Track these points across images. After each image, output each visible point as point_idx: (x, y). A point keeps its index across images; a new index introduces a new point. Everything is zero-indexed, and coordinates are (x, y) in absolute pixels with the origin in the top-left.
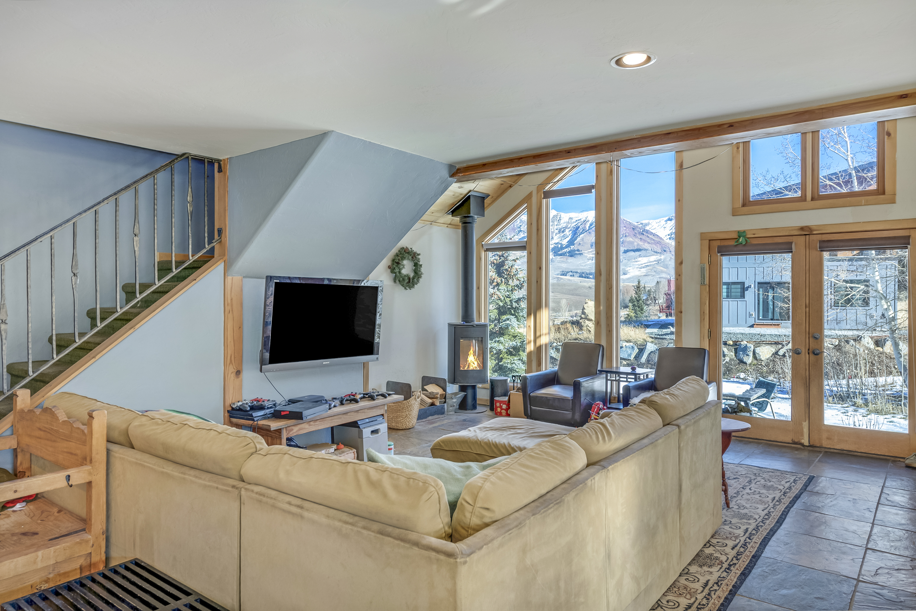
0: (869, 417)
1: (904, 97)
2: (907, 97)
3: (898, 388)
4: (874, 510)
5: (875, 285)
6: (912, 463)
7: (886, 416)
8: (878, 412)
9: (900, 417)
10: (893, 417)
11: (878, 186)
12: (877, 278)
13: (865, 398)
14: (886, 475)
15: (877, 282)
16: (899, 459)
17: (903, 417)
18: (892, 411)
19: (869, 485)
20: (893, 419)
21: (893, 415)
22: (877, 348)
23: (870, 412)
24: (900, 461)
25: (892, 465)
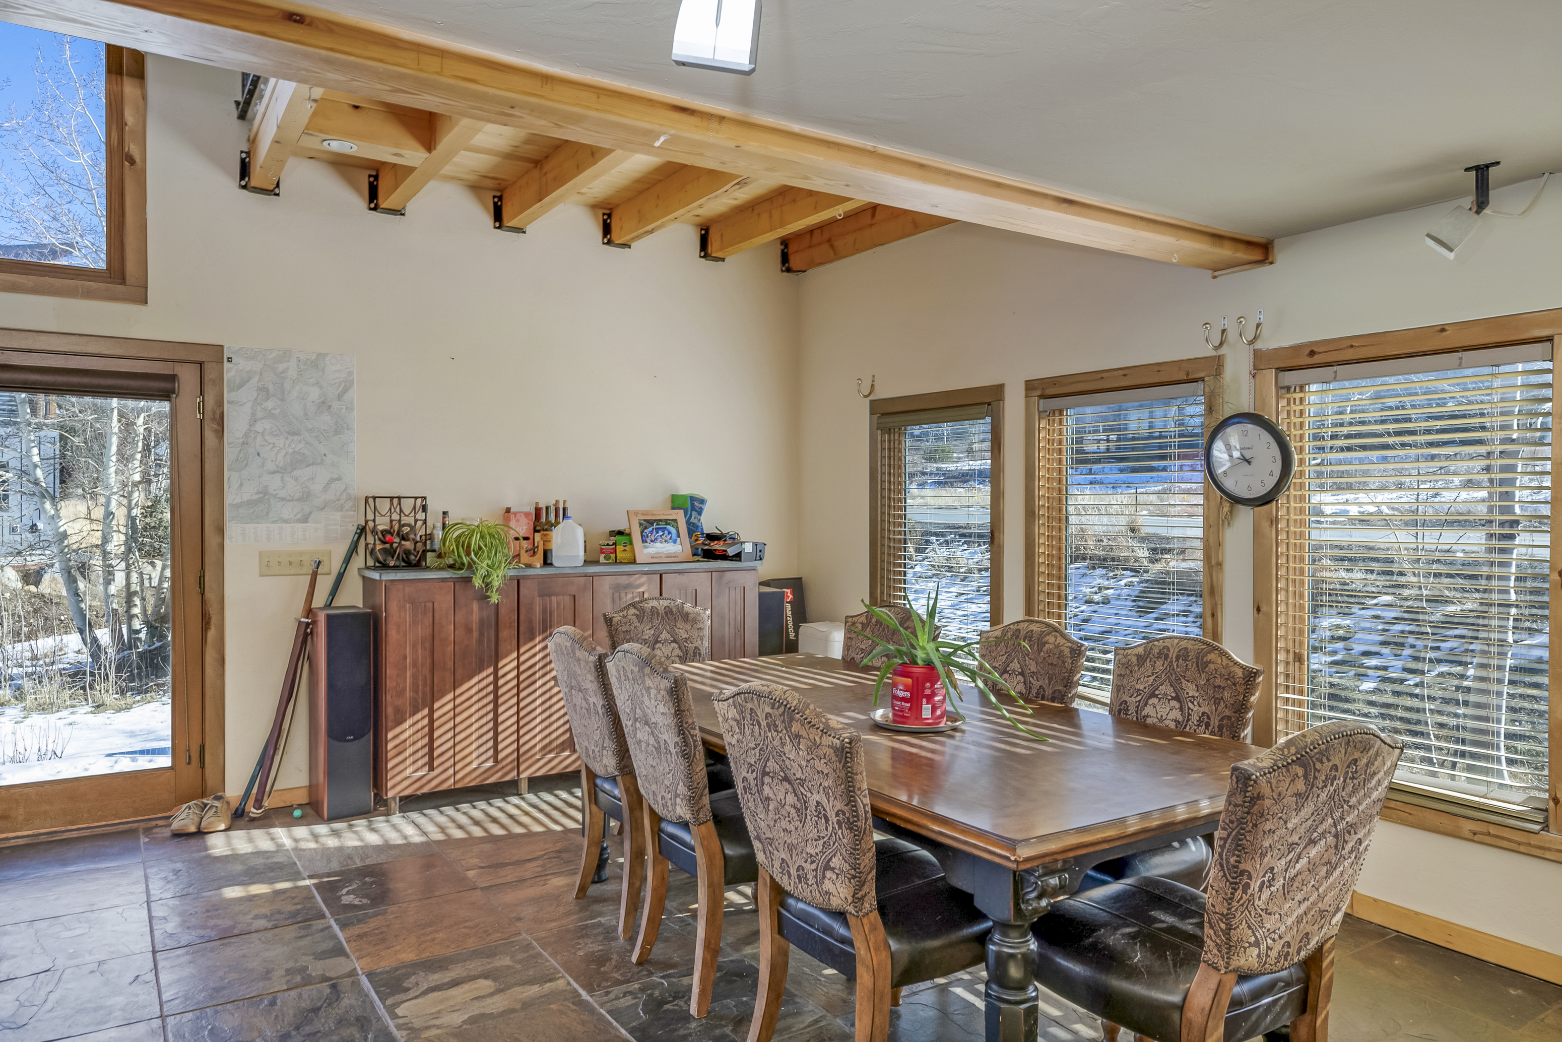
0: (28, 721)
1: (296, 21)
2: (302, 23)
3: (71, 657)
4: (151, 976)
5: (31, 473)
6: (186, 825)
7: (60, 713)
8: (43, 709)
9: (84, 711)
10: (72, 713)
11: (109, 262)
12: (36, 459)
13: (15, 685)
14: (145, 870)
15: (36, 466)
16: (154, 823)
17: (90, 709)
18: (68, 703)
19: (120, 910)
20: (73, 718)
21: (71, 710)
22: (26, 588)
23: (28, 711)
24: (157, 826)
25: (147, 840)
